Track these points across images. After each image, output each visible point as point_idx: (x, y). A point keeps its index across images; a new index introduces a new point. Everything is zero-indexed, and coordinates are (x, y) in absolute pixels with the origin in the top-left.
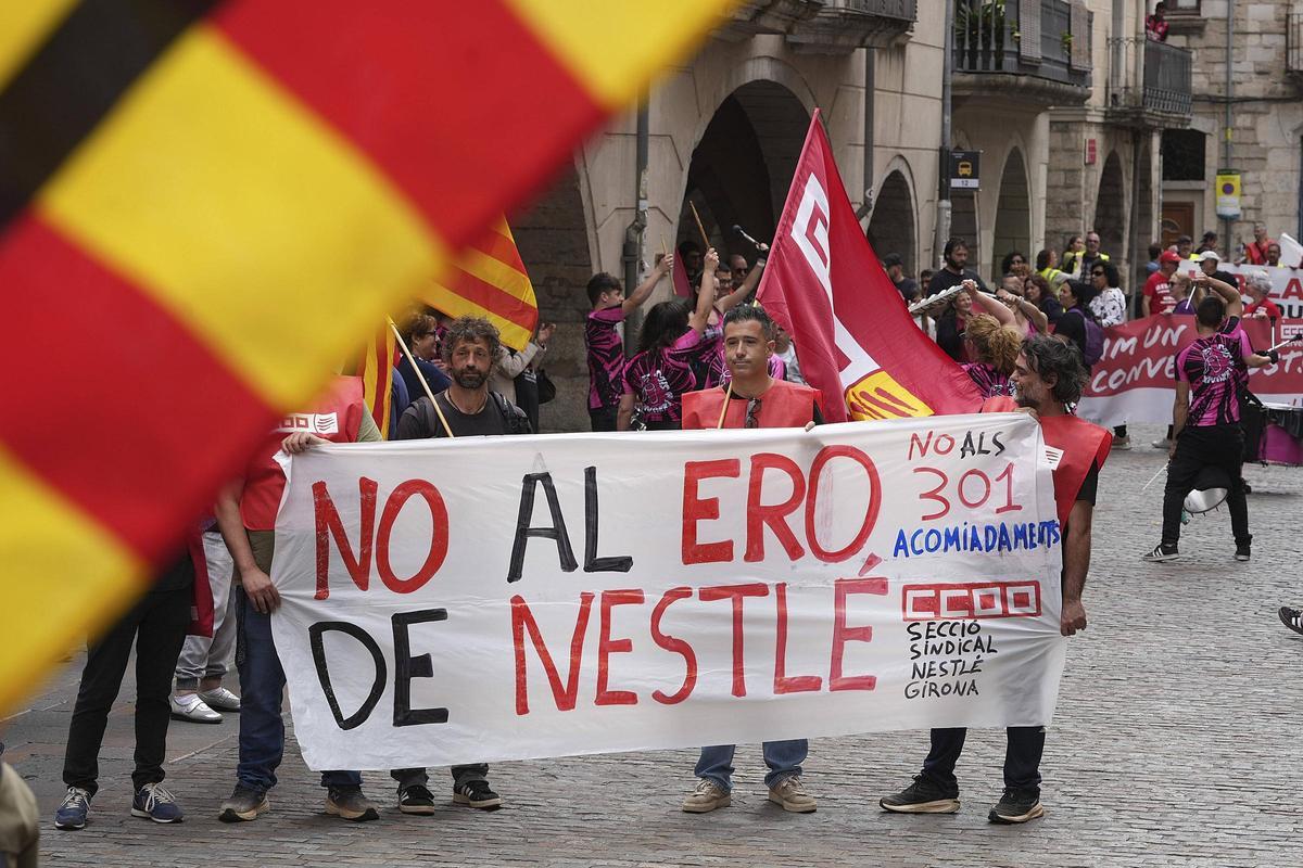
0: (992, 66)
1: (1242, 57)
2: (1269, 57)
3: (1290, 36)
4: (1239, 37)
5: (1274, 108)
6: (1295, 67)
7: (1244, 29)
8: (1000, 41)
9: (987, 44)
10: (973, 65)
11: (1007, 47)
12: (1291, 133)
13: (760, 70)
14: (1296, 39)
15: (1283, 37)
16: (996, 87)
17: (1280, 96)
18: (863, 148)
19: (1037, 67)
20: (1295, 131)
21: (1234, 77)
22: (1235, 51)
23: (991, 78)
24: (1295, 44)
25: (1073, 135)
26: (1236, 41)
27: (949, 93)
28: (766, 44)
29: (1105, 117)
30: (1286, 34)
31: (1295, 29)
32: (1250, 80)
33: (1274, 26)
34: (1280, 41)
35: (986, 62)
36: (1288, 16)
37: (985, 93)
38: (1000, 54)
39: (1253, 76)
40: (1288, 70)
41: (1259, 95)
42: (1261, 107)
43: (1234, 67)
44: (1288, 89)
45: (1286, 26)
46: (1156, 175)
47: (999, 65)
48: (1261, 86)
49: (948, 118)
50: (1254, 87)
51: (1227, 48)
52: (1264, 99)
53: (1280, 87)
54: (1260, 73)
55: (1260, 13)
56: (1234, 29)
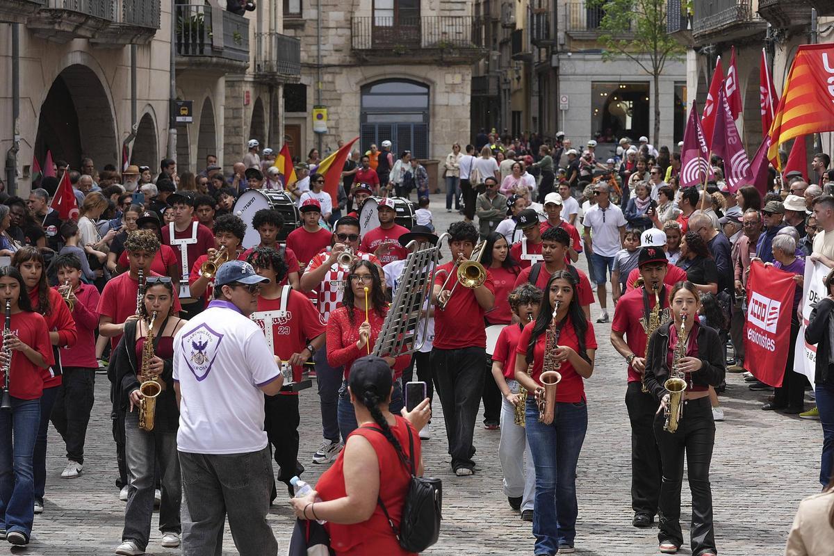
0: (198, 52)
1: (325, 42)
2: (342, 41)
3: (353, 30)
4: (325, 30)
5: (345, 71)
6: (356, 47)
7: (327, 26)
8: (202, 38)
9: (194, 40)
10: (187, 51)
11: (207, 41)
12: (355, 85)
13: (75, 58)
14: (356, 31)
15: (350, 30)
16: (200, 64)
17: (349, 64)
18: (130, 101)
19: (221, 52)
20: (357, 84)
21: (322, 53)
22: (322, 38)
23: (197, 59)
24: (356, 34)
25: (237, 88)
26: (322, 32)
27: (174, 67)
28: (79, 44)
29: (254, 78)
30: (351, 28)
31: (356, 26)
32: (331, 55)
33: (344, 24)
34: (347, 32)
35: (194, 50)
36: (352, 18)
37: (194, 68)
38: (202, 45)
39: (333, 52)
40: (352, 49)
41: (337, 63)
42: (337, 70)
43: (322, 47)
44: (352, 60)
45: (351, 24)
46: (281, 110)
47: (201, 51)
48: (337, 58)
49: (173, 82)
50: (333, 59)
51: (318, 36)
52: (339, 66)
53: (348, 59)
54: (336, 51)
55: (335, 16)
56: (321, 25)
